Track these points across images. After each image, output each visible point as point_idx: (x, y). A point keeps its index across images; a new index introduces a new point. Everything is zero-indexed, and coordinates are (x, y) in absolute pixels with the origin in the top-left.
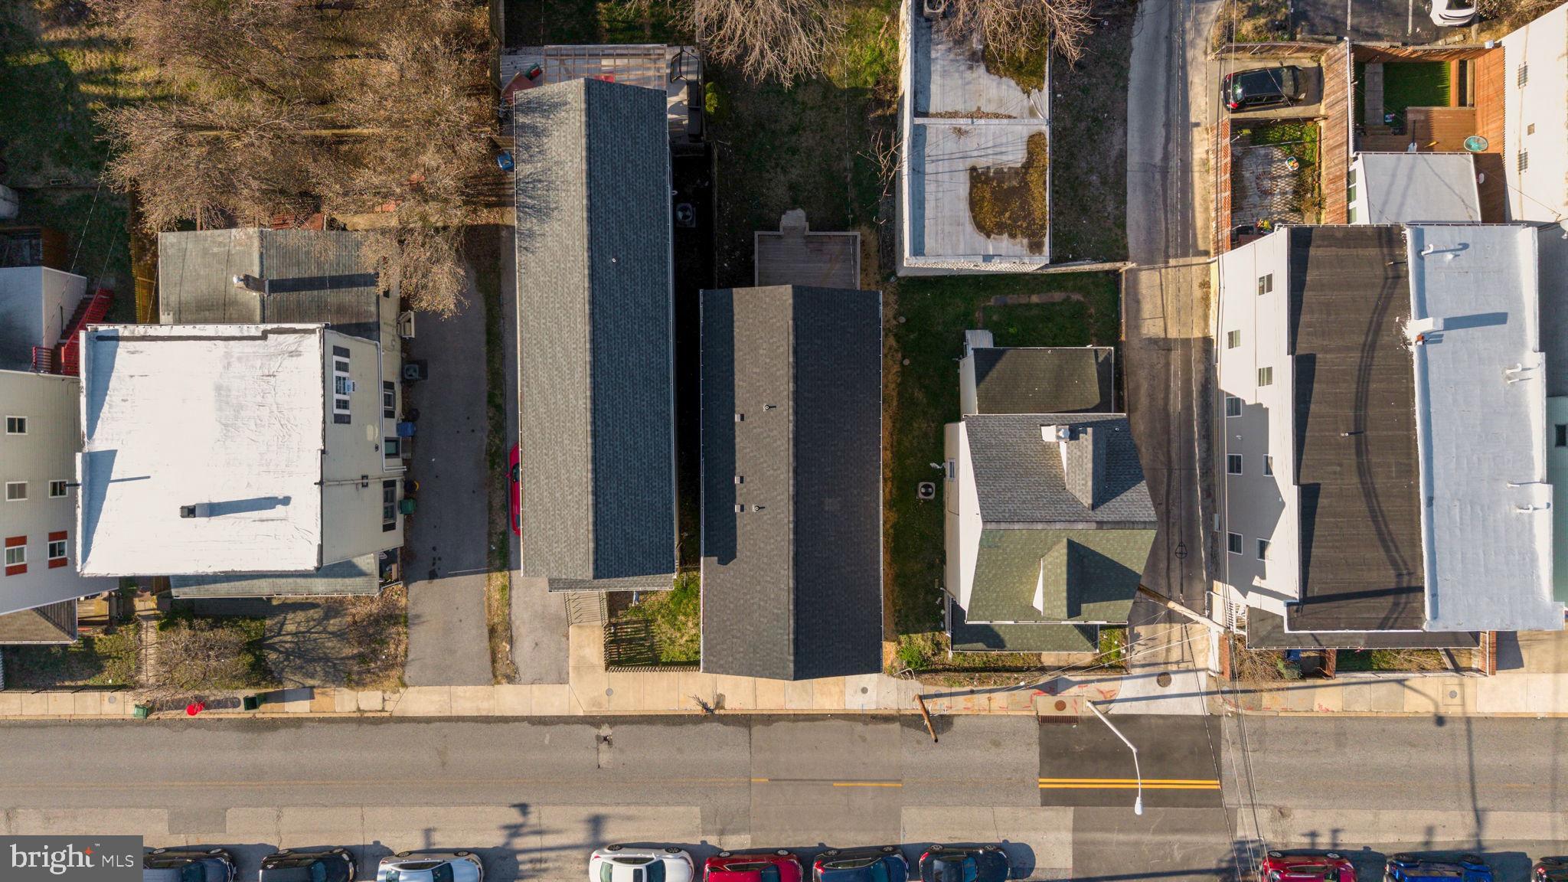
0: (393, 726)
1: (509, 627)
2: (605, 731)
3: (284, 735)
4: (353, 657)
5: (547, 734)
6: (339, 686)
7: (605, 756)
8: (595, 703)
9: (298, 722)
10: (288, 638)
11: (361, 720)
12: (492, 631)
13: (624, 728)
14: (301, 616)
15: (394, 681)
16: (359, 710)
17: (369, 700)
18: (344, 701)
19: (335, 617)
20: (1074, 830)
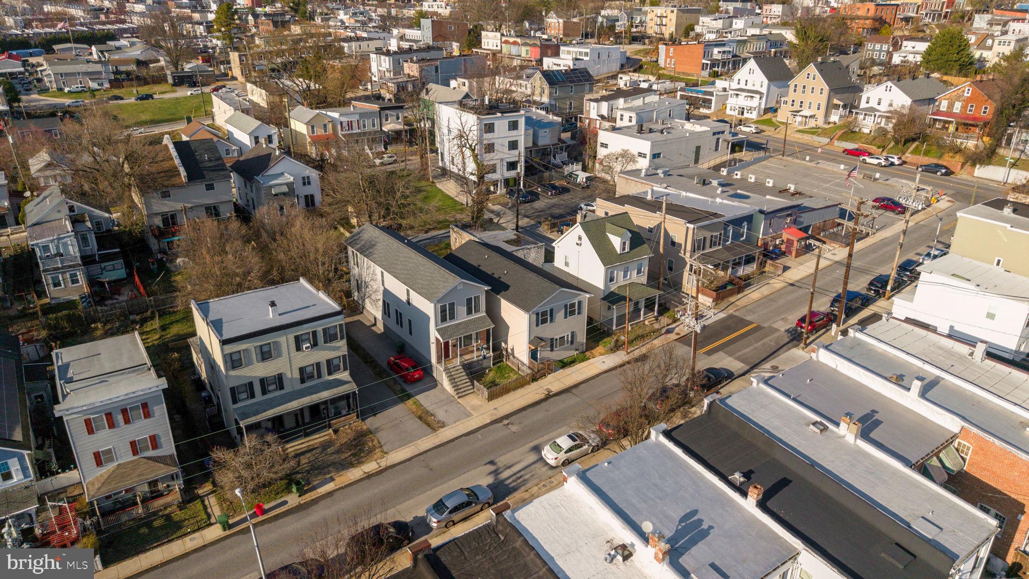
0: (390, 471)
1: (427, 412)
2: (506, 422)
3: (322, 503)
4: (350, 456)
5: (479, 435)
6: (348, 469)
7: (514, 428)
8: (492, 415)
9: (330, 494)
10: (306, 465)
11: (369, 476)
12: (420, 418)
13: (514, 417)
14: (308, 455)
15: (379, 454)
16: (365, 473)
17: (370, 467)
18: (355, 473)
19: (329, 447)
20: (730, 356)
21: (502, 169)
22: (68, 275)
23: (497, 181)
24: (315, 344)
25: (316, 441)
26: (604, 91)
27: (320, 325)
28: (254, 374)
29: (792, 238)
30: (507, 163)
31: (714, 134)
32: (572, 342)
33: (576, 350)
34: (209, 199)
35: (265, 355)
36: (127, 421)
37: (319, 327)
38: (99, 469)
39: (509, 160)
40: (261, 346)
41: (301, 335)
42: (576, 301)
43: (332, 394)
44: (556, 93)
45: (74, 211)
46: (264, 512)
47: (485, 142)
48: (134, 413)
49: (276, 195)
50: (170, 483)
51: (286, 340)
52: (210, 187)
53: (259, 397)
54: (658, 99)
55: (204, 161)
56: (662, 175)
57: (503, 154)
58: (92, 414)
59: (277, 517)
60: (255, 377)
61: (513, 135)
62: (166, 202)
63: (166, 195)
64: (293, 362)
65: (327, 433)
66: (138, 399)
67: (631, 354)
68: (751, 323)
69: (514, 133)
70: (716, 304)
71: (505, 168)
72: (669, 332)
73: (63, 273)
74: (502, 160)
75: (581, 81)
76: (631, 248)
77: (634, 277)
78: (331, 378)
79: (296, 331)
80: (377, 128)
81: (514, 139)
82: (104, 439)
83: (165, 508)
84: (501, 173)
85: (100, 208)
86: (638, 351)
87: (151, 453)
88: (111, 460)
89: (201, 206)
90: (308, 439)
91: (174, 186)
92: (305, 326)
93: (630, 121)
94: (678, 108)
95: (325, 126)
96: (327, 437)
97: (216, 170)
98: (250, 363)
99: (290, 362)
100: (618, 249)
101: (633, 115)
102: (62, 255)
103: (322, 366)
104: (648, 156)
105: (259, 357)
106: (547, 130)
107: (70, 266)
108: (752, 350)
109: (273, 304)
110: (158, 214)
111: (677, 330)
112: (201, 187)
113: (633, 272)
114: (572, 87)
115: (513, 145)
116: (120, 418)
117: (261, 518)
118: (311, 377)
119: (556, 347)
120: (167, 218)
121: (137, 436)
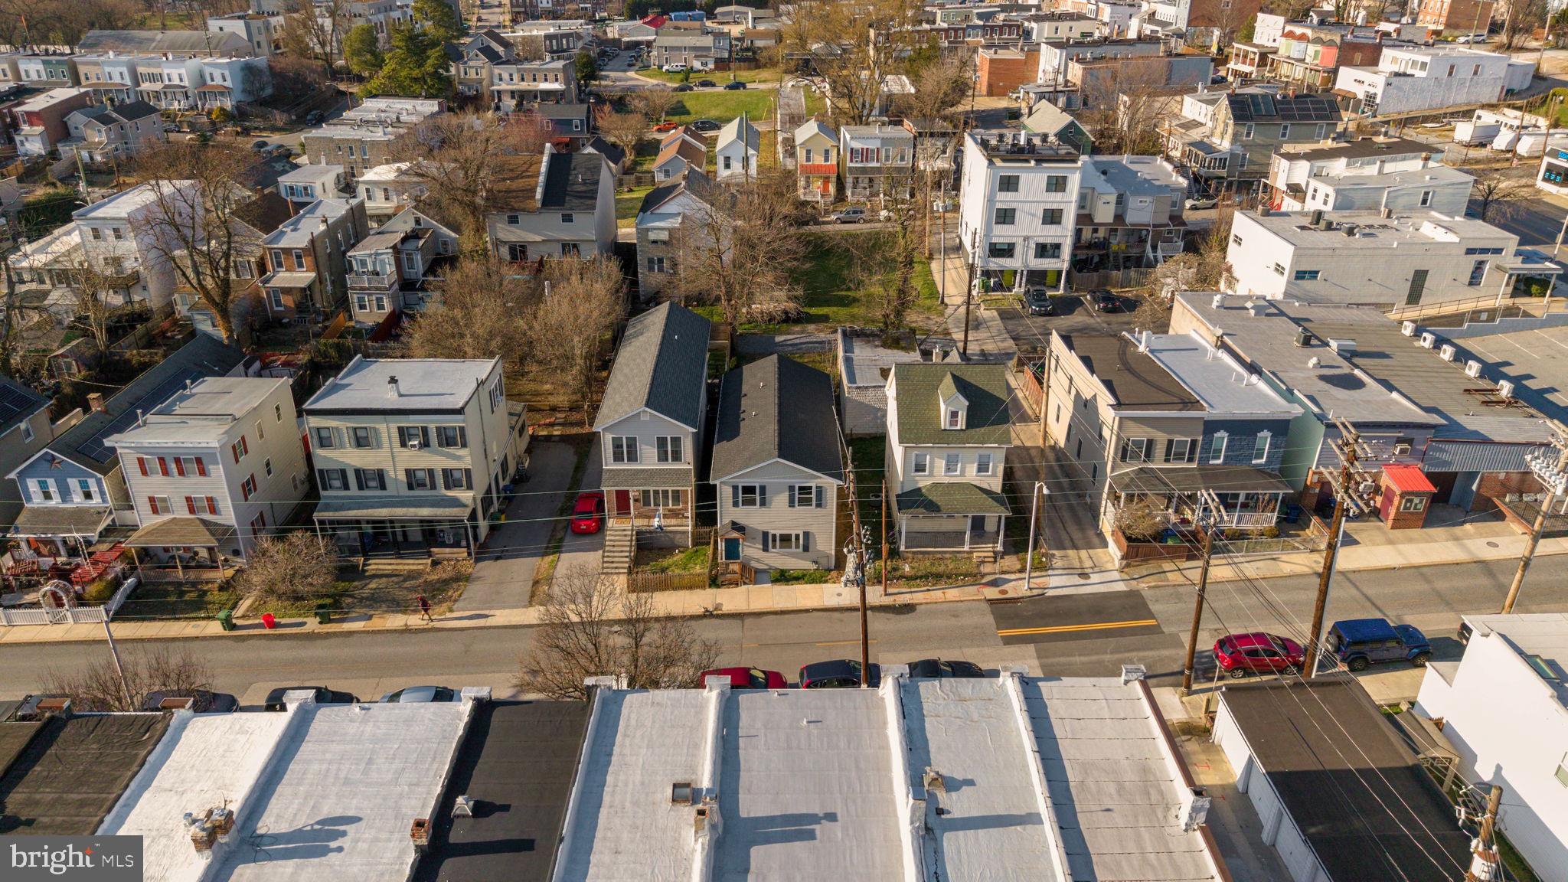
1: (550, 579)
3: (333, 641)
9: (351, 633)
10: (368, 591)
11: (407, 630)
12: (536, 583)
14: (384, 580)
15: (446, 608)
16: (406, 625)
19: (411, 580)
20: (1039, 658)
21: (1025, 253)
22: (374, 298)
23: (1015, 272)
24: (425, 444)
25: (407, 567)
26: (1330, 141)
27: (432, 422)
28: (348, 461)
29: (1394, 487)
30: (1037, 244)
31: (1470, 251)
32: (806, 549)
33: (815, 562)
34: (567, 234)
35: (361, 441)
36: (181, 473)
37: (432, 423)
38: (155, 516)
39: (1041, 240)
40: (355, 429)
41: (407, 428)
42: (813, 485)
43: (432, 514)
44: (1248, 134)
45: (420, 224)
46: (272, 625)
47: (999, 206)
48: (189, 465)
49: (655, 242)
50: (229, 557)
51: (388, 430)
52: (568, 218)
53: (354, 490)
54: (1420, 167)
55: (579, 184)
56: (1252, 312)
57: (1028, 229)
58: (147, 454)
59: (281, 637)
60: (349, 464)
61: (1055, 200)
62: (513, 228)
63: (513, 220)
64: (397, 459)
65: (424, 561)
66: (195, 451)
67: (892, 598)
68: (1152, 616)
69: (1057, 196)
70: (1128, 565)
71: (1032, 252)
72: (994, 583)
73: (369, 295)
74: (1026, 239)
75: (1309, 117)
76: (970, 424)
77: (970, 474)
78: (450, 493)
79: (401, 422)
80: (908, 163)
81: (1054, 206)
82: (156, 485)
83: (207, 583)
84: (1024, 260)
85: (448, 226)
86: (908, 596)
87: (208, 517)
88: (167, 510)
89: (558, 241)
90: (399, 561)
91: (524, 210)
92: (412, 417)
93: (1325, 203)
94: (1449, 191)
95: (827, 152)
96: (421, 567)
97: (581, 197)
98: (342, 446)
99: (393, 458)
100: (944, 422)
101: (1330, 191)
102: (378, 274)
103: (436, 474)
104: (1286, 273)
105: (353, 442)
106: (1148, 199)
107: (377, 288)
108: (1091, 663)
109: (393, 380)
110: (505, 243)
111: (1005, 587)
112: (554, 217)
113: (968, 466)
114: (1285, 128)
115: (1052, 217)
116: (173, 466)
117: (267, 631)
118: (421, 485)
119: (774, 547)
120: (515, 250)
121: (194, 492)
